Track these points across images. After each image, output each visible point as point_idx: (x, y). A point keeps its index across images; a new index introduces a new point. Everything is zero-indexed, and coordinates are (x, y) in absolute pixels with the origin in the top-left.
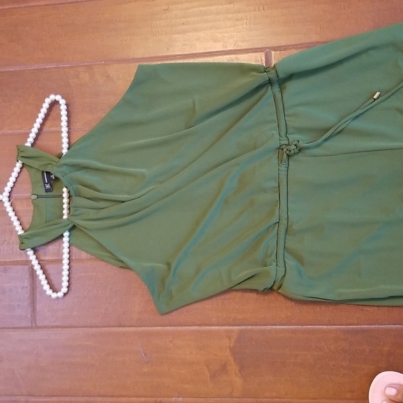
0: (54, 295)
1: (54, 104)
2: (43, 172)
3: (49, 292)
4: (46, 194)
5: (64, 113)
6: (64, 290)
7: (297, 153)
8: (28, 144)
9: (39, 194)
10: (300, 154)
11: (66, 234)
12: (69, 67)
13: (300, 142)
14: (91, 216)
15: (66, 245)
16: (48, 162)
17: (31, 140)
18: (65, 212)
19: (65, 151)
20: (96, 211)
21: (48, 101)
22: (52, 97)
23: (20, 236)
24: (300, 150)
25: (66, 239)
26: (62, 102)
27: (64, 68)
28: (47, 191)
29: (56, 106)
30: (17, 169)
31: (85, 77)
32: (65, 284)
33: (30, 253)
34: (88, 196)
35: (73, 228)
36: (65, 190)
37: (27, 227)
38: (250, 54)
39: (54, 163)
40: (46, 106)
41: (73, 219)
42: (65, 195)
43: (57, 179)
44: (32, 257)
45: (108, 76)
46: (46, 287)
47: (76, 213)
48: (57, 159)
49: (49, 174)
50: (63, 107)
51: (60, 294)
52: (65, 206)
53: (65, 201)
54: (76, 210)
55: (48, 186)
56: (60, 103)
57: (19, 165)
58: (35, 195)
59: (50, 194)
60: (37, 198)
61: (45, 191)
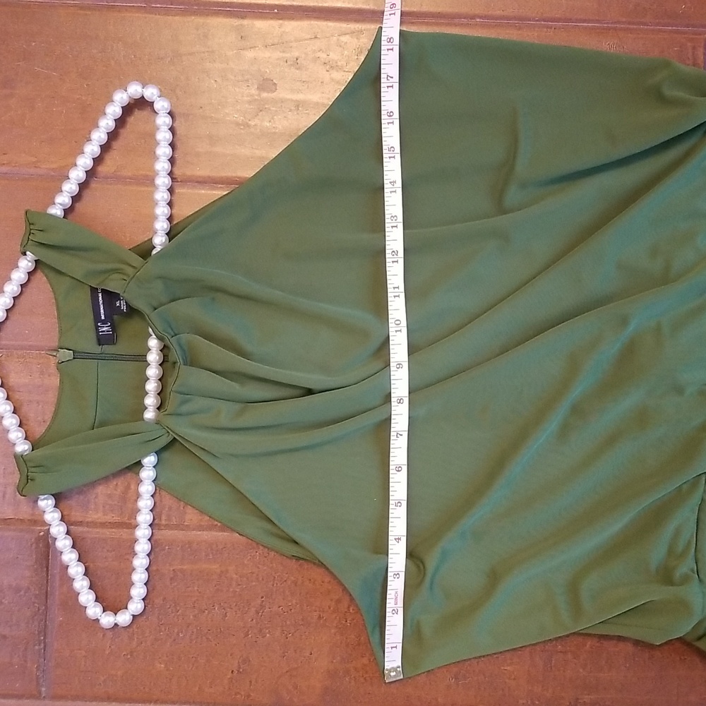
0: (107, 620)
2: (94, 291)
3: (94, 610)
4: (98, 349)
5: (163, 135)
6: (136, 606)
8: (56, 211)
9: (79, 348)
11: (150, 460)
14: (224, 421)
15: (147, 488)
16: (110, 266)
17: (63, 199)
18: (151, 401)
19: (160, 240)
20: (238, 406)
21: (120, 98)
22: (135, 89)
23: (20, 459)
25: (147, 474)
26: (162, 105)
28: (101, 340)
30: (19, 276)
32: (138, 591)
33: (46, 503)
34: (219, 367)
35: (170, 447)
36: (153, 343)
37: (39, 431)
39: (130, 271)
40: (114, 110)
41: (171, 422)
42: (153, 357)
43: (132, 312)
44: (52, 516)
46: (87, 597)
47: (185, 408)
48: (137, 260)
49: (111, 296)
50: (162, 121)
51: (123, 618)
52: (151, 386)
53: (153, 372)
54: (184, 402)
55: (105, 329)
57: (26, 264)
58: (70, 350)
59: (108, 349)
60: (74, 358)
61: (95, 340)
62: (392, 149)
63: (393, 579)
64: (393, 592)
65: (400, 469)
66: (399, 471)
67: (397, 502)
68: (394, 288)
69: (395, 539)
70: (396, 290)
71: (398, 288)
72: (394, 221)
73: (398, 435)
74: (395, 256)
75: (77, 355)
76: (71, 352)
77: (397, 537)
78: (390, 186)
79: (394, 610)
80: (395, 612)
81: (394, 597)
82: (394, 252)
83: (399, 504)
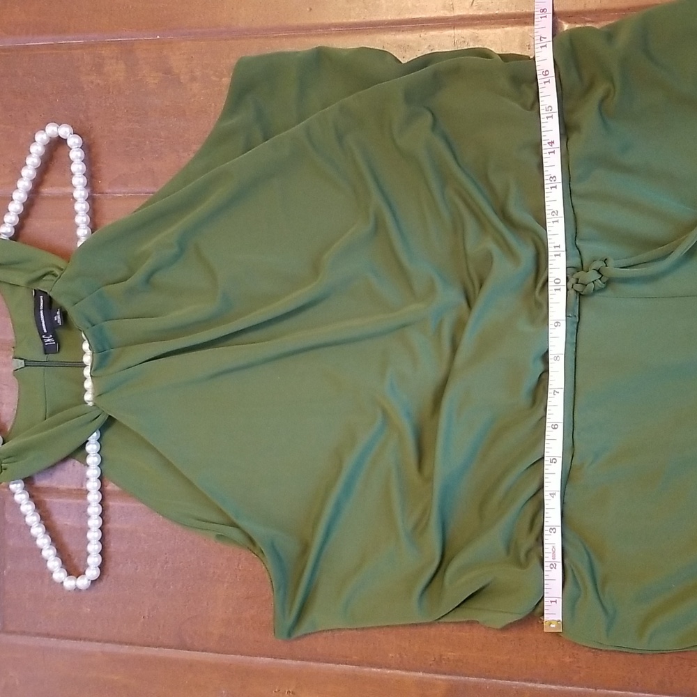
0: (69, 583)
1: (57, 144)
2: (38, 293)
3: (59, 575)
4: (43, 358)
5: (78, 167)
6: (92, 572)
7: (601, 290)
9: (29, 358)
10: (609, 292)
12: (82, 46)
13: (611, 263)
15: (94, 472)
17: (7, 229)
18: (89, 397)
21: (41, 138)
22: (52, 130)
24: (608, 283)
25: (93, 460)
26: (74, 141)
27: (70, 47)
28: (47, 350)
29: (61, 151)
31: (116, 71)
32: (94, 560)
33: (17, 486)
36: (86, 347)
38: (509, 29)
40: (37, 149)
42: (88, 359)
44: (21, 496)
45: (168, 72)
46: (54, 564)
50: (76, 154)
51: (83, 582)
52: (89, 385)
53: (88, 371)
55: (49, 340)
56: (70, 143)
58: (22, 359)
59: (52, 357)
60: (26, 366)
61: (42, 350)
62: (550, 108)
63: (550, 533)
64: (550, 547)
65: (556, 427)
66: (555, 428)
67: (552, 458)
68: (555, 247)
69: (550, 494)
70: (557, 249)
71: (559, 247)
72: (553, 182)
73: (555, 392)
74: (555, 216)
75: (27, 363)
76: (23, 361)
77: (552, 492)
78: (548, 146)
79: (552, 564)
80: (553, 566)
81: (551, 551)
82: (554, 212)
83: (554, 461)
